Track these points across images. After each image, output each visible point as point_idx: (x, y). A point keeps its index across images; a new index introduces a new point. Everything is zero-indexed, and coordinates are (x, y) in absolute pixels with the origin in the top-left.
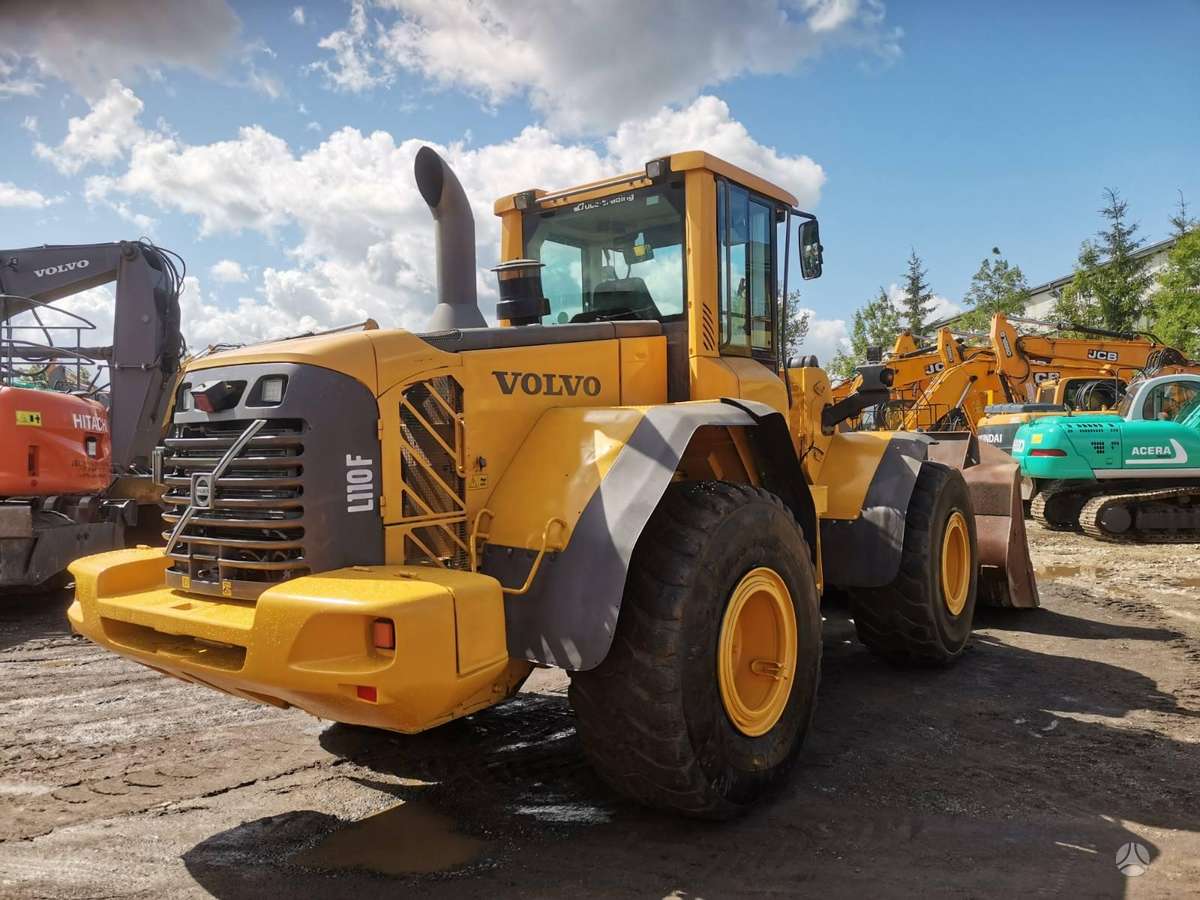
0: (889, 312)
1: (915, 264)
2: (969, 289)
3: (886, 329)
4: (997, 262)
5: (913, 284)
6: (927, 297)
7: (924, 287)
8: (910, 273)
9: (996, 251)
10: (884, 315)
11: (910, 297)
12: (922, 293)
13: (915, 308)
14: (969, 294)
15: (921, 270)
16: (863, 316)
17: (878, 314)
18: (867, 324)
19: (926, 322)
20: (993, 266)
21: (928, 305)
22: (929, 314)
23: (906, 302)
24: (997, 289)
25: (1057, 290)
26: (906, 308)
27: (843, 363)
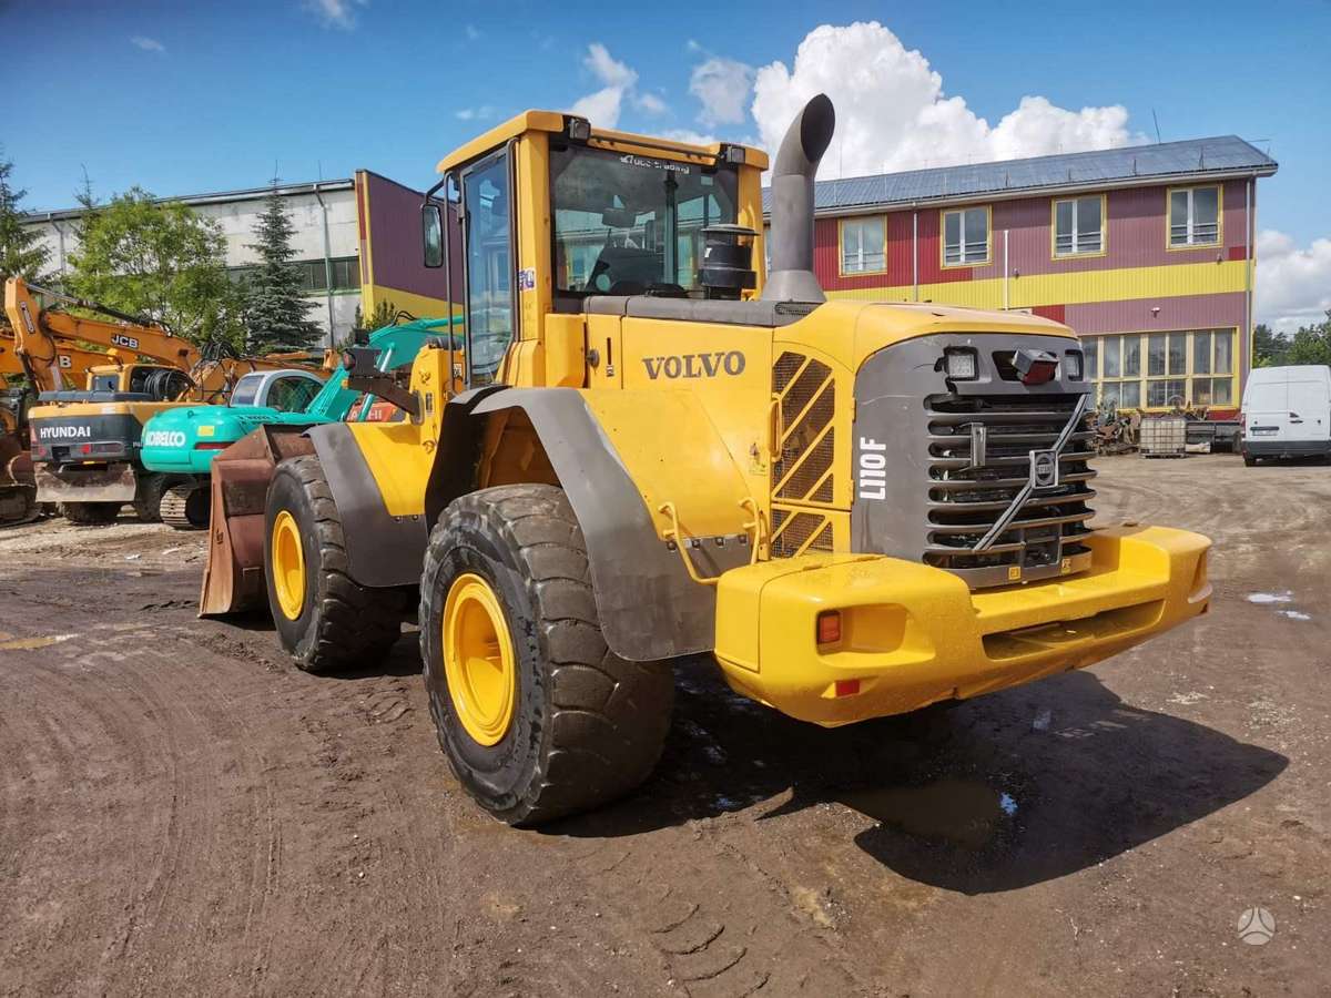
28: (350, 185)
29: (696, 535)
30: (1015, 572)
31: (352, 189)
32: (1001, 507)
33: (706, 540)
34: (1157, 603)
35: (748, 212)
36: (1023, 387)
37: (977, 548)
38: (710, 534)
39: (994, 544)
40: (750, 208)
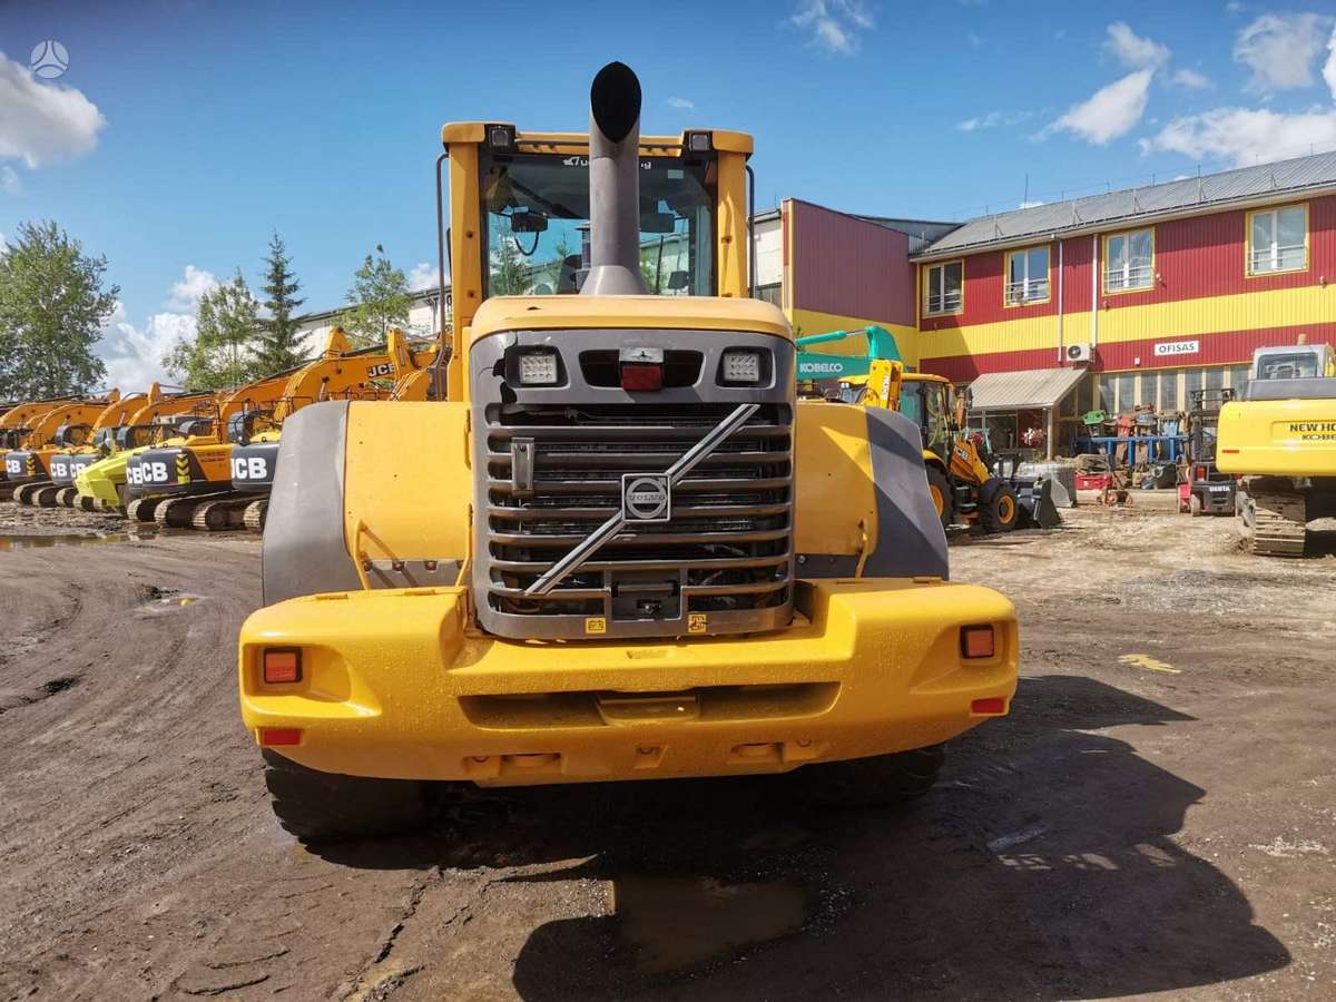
0: (243, 300)
1: (278, 249)
2: (353, 286)
3: (241, 318)
4: (380, 260)
5: (276, 270)
6: (294, 288)
7: (288, 276)
8: (273, 258)
9: (380, 248)
10: (237, 303)
11: (273, 285)
12: (287, 282)
13: (280, 299)
14: (352, 292)
15: (285, 255)
16: (211, 299)
17: (230, 300)
18: (217, 310)
19: (294, 314)
20: (376, 264)
21: (293, 296)
22: (295, 307)
23: (268, 290)
24: (381, 290)
25: (432, 298)
26: (270, 298)
27: (186, 354)
28: (776, 215)
29: (401, 557)
30: (596, 625)
31: (779, 218)
32: (573, 542)
33: (411, 563)
34: (831, 687)
35: (727, 204)
36: (626, 394)
37: (530, 590)
38: (419, 557)
39: (556, 587)
40: (729, 199)
